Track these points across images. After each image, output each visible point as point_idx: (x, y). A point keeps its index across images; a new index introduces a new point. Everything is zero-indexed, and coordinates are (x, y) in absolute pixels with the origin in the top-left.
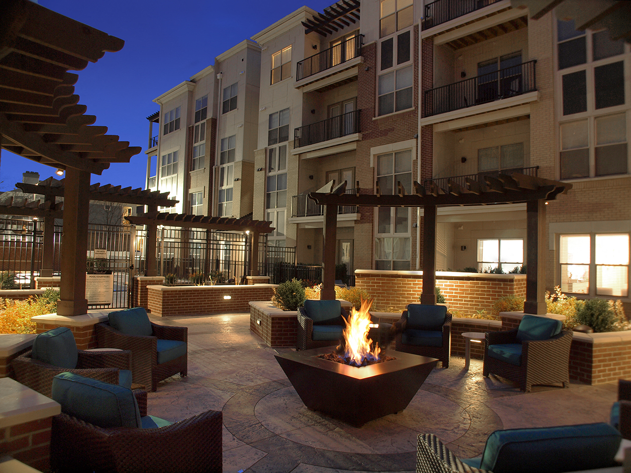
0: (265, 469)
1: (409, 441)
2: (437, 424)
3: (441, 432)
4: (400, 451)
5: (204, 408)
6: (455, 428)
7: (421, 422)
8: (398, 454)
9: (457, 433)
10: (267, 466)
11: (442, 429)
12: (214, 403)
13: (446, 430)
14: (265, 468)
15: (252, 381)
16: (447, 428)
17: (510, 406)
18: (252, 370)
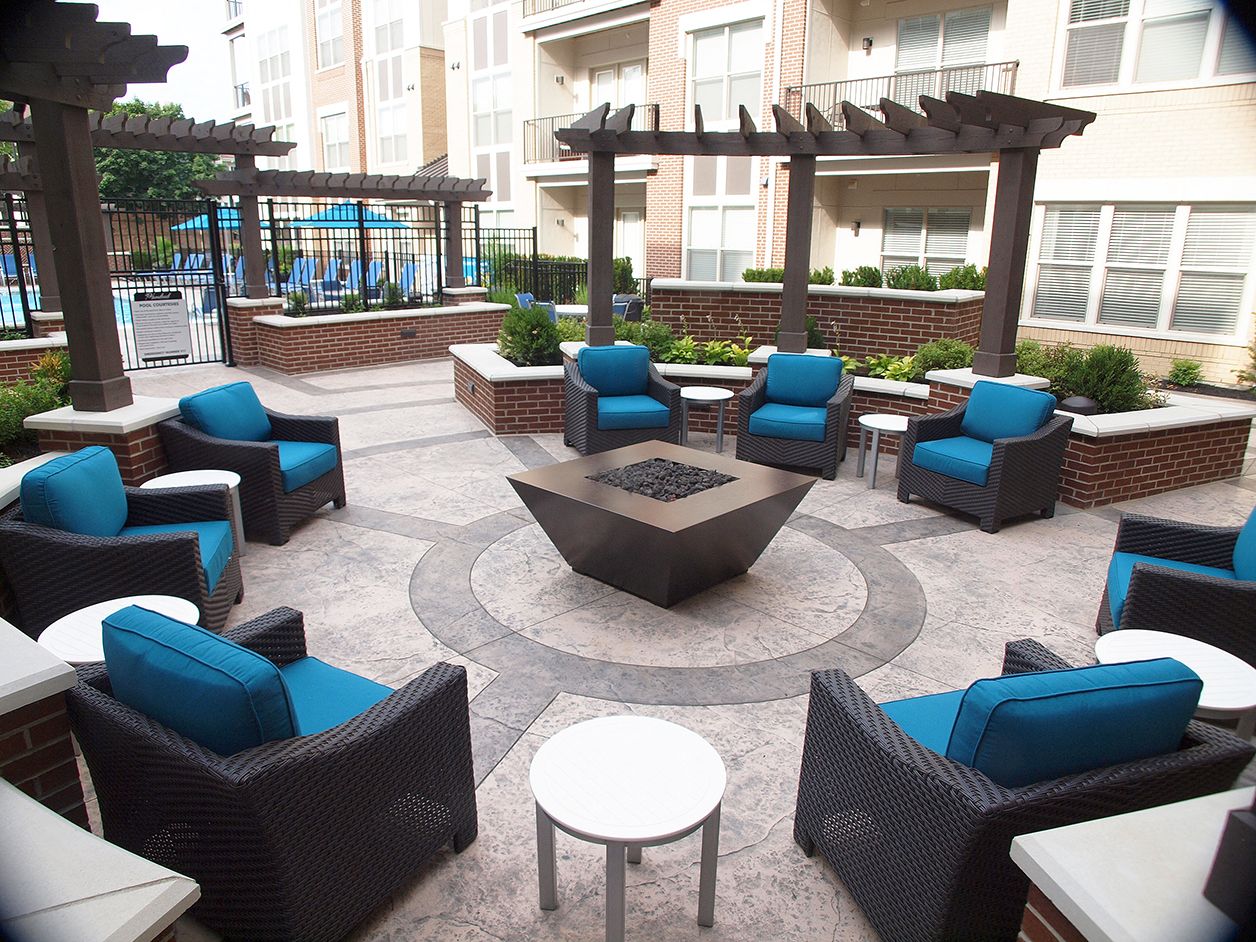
0: (496, 708)
1: (757, 639)
2: (807, 599)
3: (816, 616)
4: (740, 660)
5: (376, 578)
6: (840, 607)
7: (777, 596)
8: (738, 667)
9: (844, 619)
10: (500, 701)
11: (817, 610)
12: (394, 566)
13: (823, 611)
14: (494, 706)
15: (465, 515)
16: (825, 608)
17: (936, 557)
18: (463, 489)
